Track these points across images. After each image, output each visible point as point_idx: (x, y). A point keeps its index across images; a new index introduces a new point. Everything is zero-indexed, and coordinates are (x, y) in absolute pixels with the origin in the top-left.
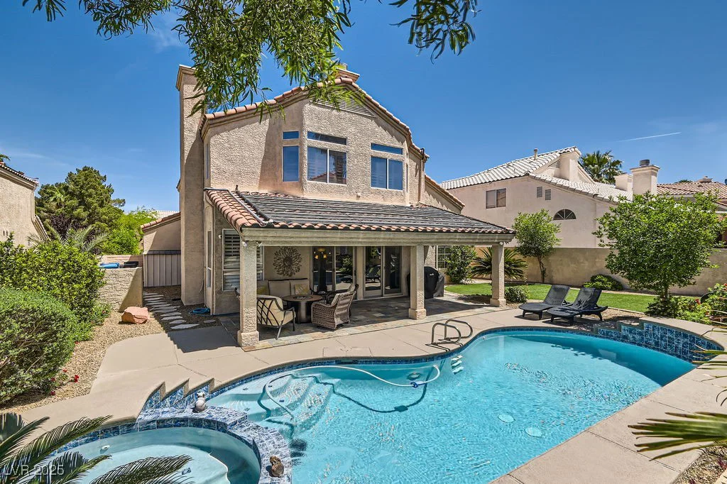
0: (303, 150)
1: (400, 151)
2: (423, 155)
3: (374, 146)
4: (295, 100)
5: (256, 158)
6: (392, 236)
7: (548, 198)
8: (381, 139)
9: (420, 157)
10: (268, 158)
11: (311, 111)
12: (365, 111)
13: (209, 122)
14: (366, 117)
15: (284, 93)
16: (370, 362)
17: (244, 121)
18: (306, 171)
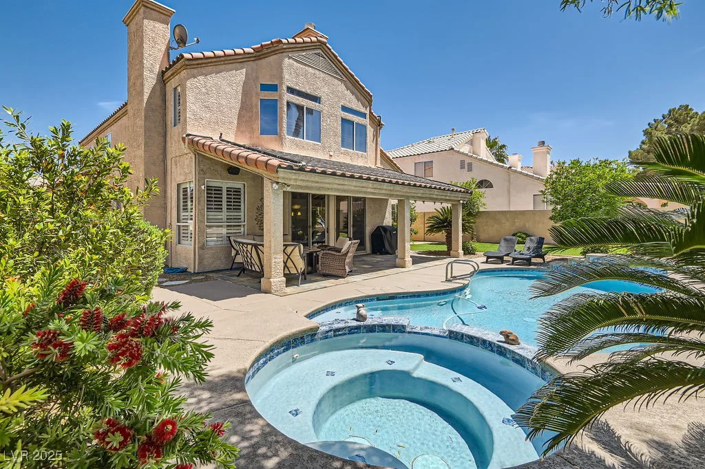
0: (282, 104)
1: (364, 115)
2: (380, 122)
3: (344, 109)
4: (274, 52)
5: (233, 108)
6: (392, 188)
7: (470, 169)
8: (349, 102)
9: (378, 124)
10: (245, 107)
11: (291, 66)
12: (336, 73)
13: (187, 63)
14: (338, 79)
15: (263, 43)
16: (407, 297)
17: (222, 67)
18: (285, 125)
